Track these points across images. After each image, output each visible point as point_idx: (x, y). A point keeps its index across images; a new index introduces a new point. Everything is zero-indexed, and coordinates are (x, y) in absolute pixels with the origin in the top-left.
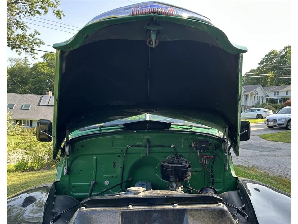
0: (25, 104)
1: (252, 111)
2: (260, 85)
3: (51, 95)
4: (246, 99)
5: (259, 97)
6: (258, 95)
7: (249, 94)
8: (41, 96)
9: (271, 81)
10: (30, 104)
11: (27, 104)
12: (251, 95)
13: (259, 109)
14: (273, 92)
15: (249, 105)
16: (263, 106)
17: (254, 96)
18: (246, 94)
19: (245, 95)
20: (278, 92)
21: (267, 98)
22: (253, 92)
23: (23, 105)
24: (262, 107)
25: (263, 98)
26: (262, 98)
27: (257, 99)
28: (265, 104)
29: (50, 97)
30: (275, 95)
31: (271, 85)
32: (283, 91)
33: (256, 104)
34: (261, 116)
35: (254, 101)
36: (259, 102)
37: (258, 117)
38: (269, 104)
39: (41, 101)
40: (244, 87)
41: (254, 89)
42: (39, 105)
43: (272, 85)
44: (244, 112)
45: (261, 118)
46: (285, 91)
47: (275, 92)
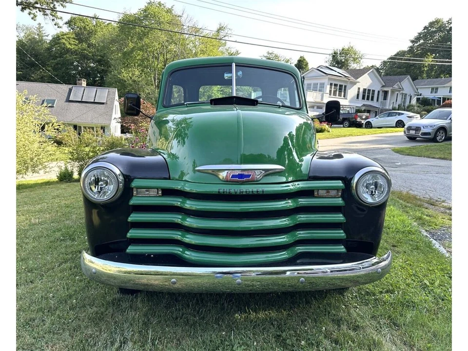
0: (46, 98)
1: (390, 115)
2: (409, 77)
3: (85, 85)
4: (385, 98)
5: (406, 95)
6: (403, 92)
7: (389, 89)
8: (70, 86)
9: (428, 70)
10: (54, 99)
11: (49, 98)
12: (393, 92)
13: (400, 113)
14: (430, 87)
15: (387, 108)
16: (409, 108)
17: (397, 94)
18: (386, 89)
19: (383, 91)
20: (437, 89)
21: (418, 97)
22: (396, 87)
23: (43, 101)
24: (407, 111)
25: (411, 97)
26: (409, 97)
27: (402, 98)
28: (412, 106)
29: (83, 88)
30: (431, 93)
31: (427, 76)
32: (444, 87)
33: (399, 106)
34: (402, 124)
35: (396, 101)
36: (404, 102)
37: (398, 124)
38: (418, 107)
39: (70, 94)
40: (384, 78)
41: (399, 83)
42: (68, 101)
43: (429, 77)
44: (377, 117)
45: (401, 126)
46: (448, 86)
47: (433, 89)
